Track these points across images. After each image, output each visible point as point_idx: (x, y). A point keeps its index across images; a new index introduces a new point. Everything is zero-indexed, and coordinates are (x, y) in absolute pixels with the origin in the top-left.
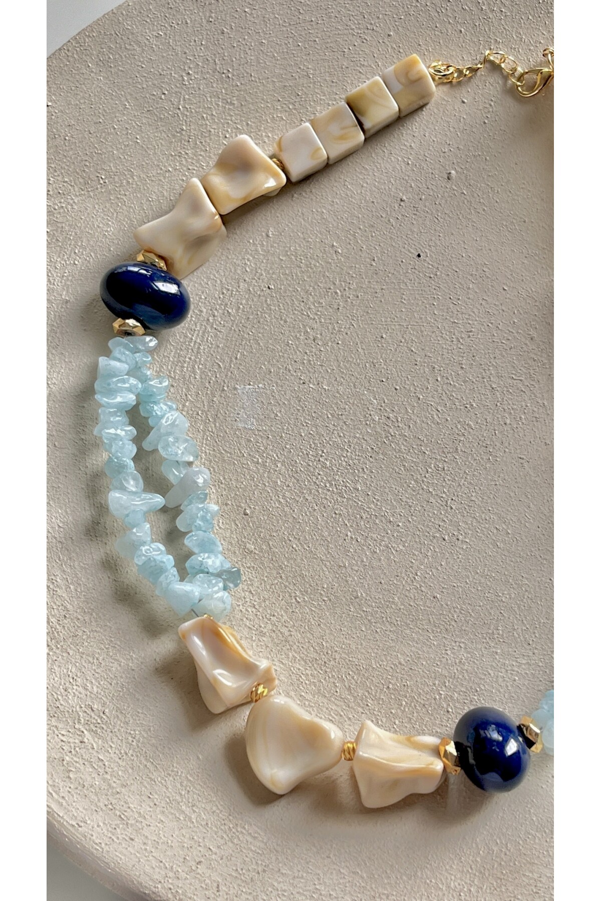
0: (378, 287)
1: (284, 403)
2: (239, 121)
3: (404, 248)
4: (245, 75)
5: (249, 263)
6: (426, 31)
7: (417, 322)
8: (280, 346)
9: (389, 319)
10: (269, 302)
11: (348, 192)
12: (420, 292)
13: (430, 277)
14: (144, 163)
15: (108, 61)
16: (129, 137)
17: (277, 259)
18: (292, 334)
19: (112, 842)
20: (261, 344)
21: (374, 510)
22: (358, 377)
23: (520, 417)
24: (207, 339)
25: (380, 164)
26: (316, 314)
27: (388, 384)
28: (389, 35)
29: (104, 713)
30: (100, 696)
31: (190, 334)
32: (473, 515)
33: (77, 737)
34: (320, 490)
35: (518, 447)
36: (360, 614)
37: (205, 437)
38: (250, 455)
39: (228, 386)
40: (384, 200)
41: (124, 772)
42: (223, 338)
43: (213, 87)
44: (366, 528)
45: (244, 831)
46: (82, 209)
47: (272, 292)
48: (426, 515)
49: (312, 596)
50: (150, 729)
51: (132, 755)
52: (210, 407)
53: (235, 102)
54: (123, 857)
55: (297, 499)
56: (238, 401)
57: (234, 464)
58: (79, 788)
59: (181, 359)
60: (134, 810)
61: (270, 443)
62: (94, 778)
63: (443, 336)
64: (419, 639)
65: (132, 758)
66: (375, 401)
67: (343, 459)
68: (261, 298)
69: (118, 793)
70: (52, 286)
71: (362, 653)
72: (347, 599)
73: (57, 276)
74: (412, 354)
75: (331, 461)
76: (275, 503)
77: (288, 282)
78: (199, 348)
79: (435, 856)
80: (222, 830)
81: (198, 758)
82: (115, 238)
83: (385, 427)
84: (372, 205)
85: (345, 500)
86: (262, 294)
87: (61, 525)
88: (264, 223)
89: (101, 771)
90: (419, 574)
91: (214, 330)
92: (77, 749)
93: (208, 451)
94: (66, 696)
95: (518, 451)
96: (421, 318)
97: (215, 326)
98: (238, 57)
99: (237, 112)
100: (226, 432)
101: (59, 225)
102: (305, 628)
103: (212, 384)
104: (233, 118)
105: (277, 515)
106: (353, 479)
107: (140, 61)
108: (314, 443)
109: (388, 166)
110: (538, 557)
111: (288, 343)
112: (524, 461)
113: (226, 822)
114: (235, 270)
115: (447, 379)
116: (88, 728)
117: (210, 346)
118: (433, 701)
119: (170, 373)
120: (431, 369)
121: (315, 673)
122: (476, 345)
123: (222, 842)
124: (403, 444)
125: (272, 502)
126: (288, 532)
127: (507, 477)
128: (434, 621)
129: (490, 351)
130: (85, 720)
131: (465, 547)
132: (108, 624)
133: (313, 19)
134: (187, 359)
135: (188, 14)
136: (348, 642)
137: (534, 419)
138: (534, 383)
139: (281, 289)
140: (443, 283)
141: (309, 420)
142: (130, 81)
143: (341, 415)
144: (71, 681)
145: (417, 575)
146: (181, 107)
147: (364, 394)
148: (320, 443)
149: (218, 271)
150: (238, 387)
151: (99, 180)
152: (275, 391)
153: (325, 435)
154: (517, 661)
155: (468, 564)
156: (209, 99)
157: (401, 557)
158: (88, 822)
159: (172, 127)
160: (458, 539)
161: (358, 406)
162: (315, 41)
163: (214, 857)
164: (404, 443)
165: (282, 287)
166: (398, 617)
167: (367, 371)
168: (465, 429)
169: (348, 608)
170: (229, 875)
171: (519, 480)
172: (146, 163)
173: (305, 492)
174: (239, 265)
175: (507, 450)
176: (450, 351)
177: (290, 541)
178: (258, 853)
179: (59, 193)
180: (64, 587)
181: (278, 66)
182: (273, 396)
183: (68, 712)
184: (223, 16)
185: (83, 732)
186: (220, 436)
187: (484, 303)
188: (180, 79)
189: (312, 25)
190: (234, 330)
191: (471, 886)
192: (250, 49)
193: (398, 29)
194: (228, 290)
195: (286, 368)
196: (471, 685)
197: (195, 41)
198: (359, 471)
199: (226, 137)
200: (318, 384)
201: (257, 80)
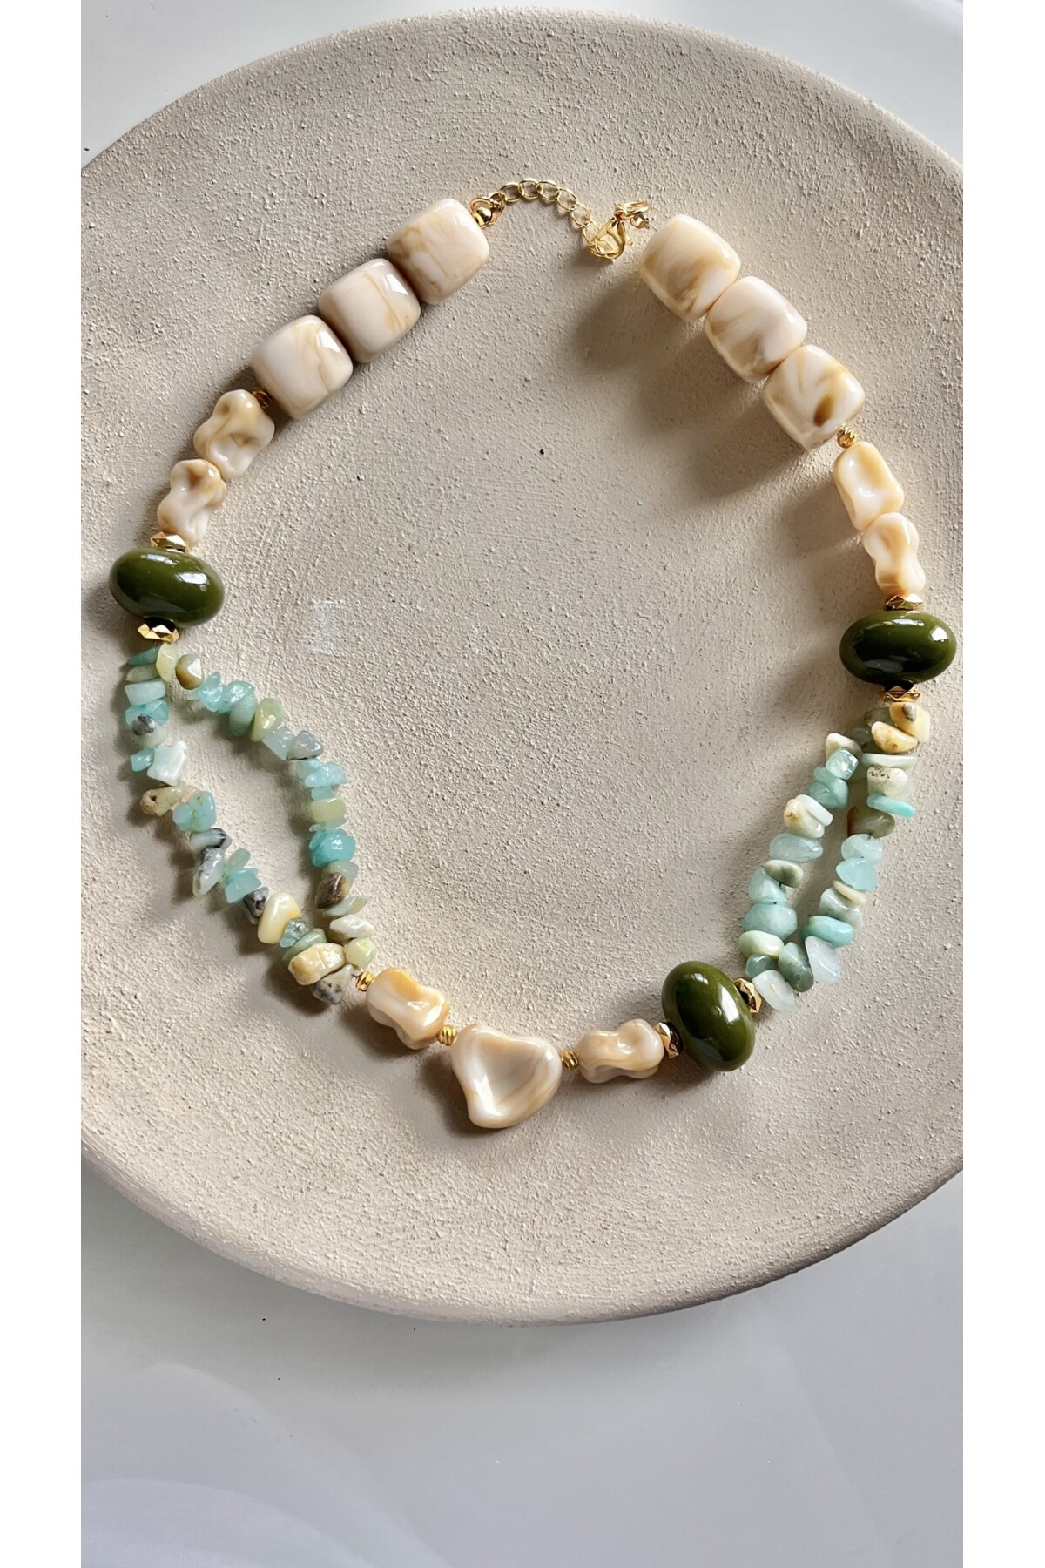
0: (490, 488)
1: (368, 625)
2: (332, 262)
3: (525, 441)
4: (343, 202)
5: (335, 446)
6: (572, 165)
7: (533, 536)
8: (367, 553)
9: (500, 529)
10: (357, 497)
11: (462, 364)
12: (540, 498)
13: (553, 481)
14: (211, 310)
15: (170, 172)
16: (193, 273)
17: (370, 443)
18: (384, 539)
19: (137, 1151)
20: (345, 550)
21: (465, 762)
22: (459, 598)
23: (643, 664)
24: (280, 539)
25: (503, 331)
26: (414, 516)
27: (493, 609)
28: (526, 166)
29: (135, 998)
30: (131, 977)
31: (259, 531)
32: (577, 777)
33: (103, 1025)
34: (404, 734)
35: (637, 700)
36: (439, 887)
37: (272, 662)
38: (324, 687)
39: (302, 600)
40: (505, 378)
41: (156, 1068)
42: (299, 539)
43: (301, 215)
44: (455, 783)
45: (289, 1142)
46: (132, 366)
47: (361, 484)
48: (524, 773)
49: (387, 863)
50: (188, 1018)
51: (166, 1049)
52: (279, 624)
53: (329, 237)
54: (149, 1171)
55: (377, 743)
56: (313, 618)
57: (305, 696)
58: (103, 1087)
59: (247, 563)
60: (165, 1113)
61: (349, 674)
62: (121, 1075)
63: (563, 555)
64: (504, 921)
65: (166, 1052)
66: (476, 629)
67: (433, 697)
68: (349, 490)
69: (148, 1093)
70: (90, 464)
71: (439, 934)
72: (426, 869)
73: (97, 451)
74: (524, 574)
75: (420, 699)
76: (350, 748)
77: (382, 473)
78: (269, 550)
79: (498, 1178)
80: (264, 1139)
81: (242, 1053)
82: (170, 404)
83: (486, 662)
84: (490, 382)
85: (433, 748)
86: (349, 486)
87: (92, 766)
88: (356, 395)
89: (130, 1068)
90: (510, 843)
91: (288, 528)
92: (102, 1040)
93: (274, 680)
94: (93, 976)
95: (636, 705)
96: (538, 531)
97: (289, 523)
98: (335, 178)
99: (330, 250)
100: (297, 656)
101: (102, 385)
102: (375, 901)
103: (283, 597)
104: (326, 258)
105: (352, 762)
106: (443, 722)
107: (211, 175)
108: (401, 677)
109: (513, 335)
110: (646, 833)
111: (378, 549)
112: (641, 717)
113: (269, 1130)
114: (318, 454)
115: (563, 609)
116: (116, 1015)
117: (283, 548)
118: (513, 996)
119: (232, 580)
120: (545, 595)
121: (384, 954)
122: (600, 570)
123: (263, 1153)
124: (505, 685)
125: (347, 746)
126: (363, 783)
127: (620, 735)
128: (522, 901)
129: (615, 580)
130: (112, 1005)
131: (565, 814)
132: (145, 889)
133: (432, 136)
134: (255, 564)
135: (274, 116)
136: (423, 919)
137: (658, 667)
138: (663, 624)
139: (372, 480)
140: (568, 489)
141: (397, 647)
142: (197, 200)
143: (436, 644)
144: (99, 957)
145: (508, 844)
146: (260, 239)
147: (463, 620)
148: (408, 677)
149: (297, 454)
150: (315, 601)
151: (153, 328)
152: (359, 609)
153: (415, 667)
154: (610, 955)
155: (567, 835)
156: (296, 231)
157: (492, 821)
158: (112, 1128)
159: (248, 264)
160: (558, 805)
161: (456, 634)
162: (434, 165)
163: (253, 1171)
164: (507, 684)
165: (375, 478)
166: (483, 893)
167: (469, 591)
168: (578, 673)
169: (426, 879)
170: (269, 1193)
171: (633, 739)
172: (214, 310)
173: (386, 735)
174: (323, 448)
175: (623, 702)
176: (568, 575)
177: (365, 794)
178: (303, 1168)
179: (103, 343)
180: (94, 843)
181: (386, 195)
182: (356, 615)
183: (93, 995)
184: (319, 122)
185: (110, 1020)
186: (290, 662)
187: (613, 519)
188: (261, 201)
189: (431, 144)
190: (314, 530)
191: (535, 1215)
192: (351, 169)
193: (538, 159)
194: (309, 478)
195: (374, 580)
196: (556, 979)
197: (282, 153)
198: (451, 714)
199: (315, 282)
200: (411, 603)
201: (358, 210)
